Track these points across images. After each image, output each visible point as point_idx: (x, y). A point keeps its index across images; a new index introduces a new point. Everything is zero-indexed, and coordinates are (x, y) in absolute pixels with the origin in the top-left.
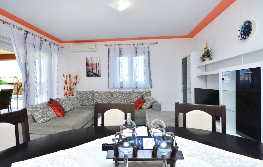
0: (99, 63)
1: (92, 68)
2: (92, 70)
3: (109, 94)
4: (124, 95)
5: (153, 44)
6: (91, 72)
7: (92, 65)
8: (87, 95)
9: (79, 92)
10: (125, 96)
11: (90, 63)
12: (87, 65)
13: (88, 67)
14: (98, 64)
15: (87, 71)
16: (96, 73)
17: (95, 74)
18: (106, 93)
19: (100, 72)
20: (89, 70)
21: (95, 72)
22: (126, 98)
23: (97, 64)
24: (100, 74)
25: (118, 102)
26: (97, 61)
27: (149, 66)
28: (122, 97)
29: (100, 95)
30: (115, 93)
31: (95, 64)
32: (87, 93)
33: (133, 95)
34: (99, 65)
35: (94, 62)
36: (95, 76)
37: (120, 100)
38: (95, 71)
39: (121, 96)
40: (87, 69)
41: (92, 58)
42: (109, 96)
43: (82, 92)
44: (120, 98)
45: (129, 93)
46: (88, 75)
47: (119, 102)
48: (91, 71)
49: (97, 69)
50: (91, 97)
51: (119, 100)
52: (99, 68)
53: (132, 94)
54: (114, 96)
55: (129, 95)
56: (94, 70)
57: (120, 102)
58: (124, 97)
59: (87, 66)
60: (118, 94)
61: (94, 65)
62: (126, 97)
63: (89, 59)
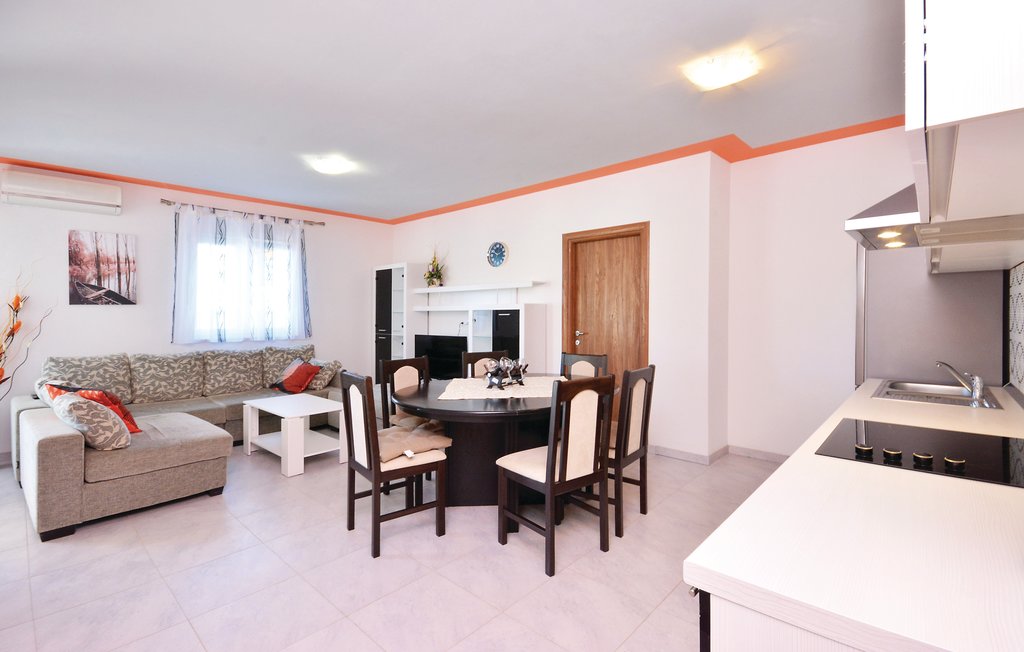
0: (131, 258)
1: (99, 272)
2: (99, 279)
3: (196, 359)
4: (246, 360)
5: (311, 223)
6: (93, 287)
7: (98, 261)
8: (105, 370)
9: (65, 361)
10: (250, 363)
11: (88, 251)
12: (74, 258)
13: (77, 267)
14: (127, 260)
15: (71, 283)
16: (117, 291)
17: (110, 294)
18: (184, 358)
19: (134, 288)
20: (83, 279)
21: (114, 287)
22: (251, 369)
23: (122, 260)
24: (135, 294)
25: (230, 382)
26: (120, 249)
27: (305, 282)
28: (242, 368)
29: (162, 367)
30: (213, 358)
31: (114, 259)
32: (105, 364)
33: (271, 359)
34: (131, 264)
35: (109, 250)
36: (113, 303)
37: (234, 376)
38: (111, 284)
39: (236, 363)
40: (71, 276)
41: (99, 236)
42: (195, 365)
43: (80, 360)
44: (234, 369)
45: (256, 354)
46: (76, 298)
47: (233, 380)
48: (94, 282)
49: (123, 277)
50: (124, 376)
51: (230, 375)
52: (132, 273)
53: (268, 355)
54: (210, 365)
55: (258, 358)
56: (106, 281)
57: (235, 382)
58: (245, 366)
59: (70, 264)
60: (226, 360)
61: (108, 261)
62: (252, 366)
63: (82, 239)
